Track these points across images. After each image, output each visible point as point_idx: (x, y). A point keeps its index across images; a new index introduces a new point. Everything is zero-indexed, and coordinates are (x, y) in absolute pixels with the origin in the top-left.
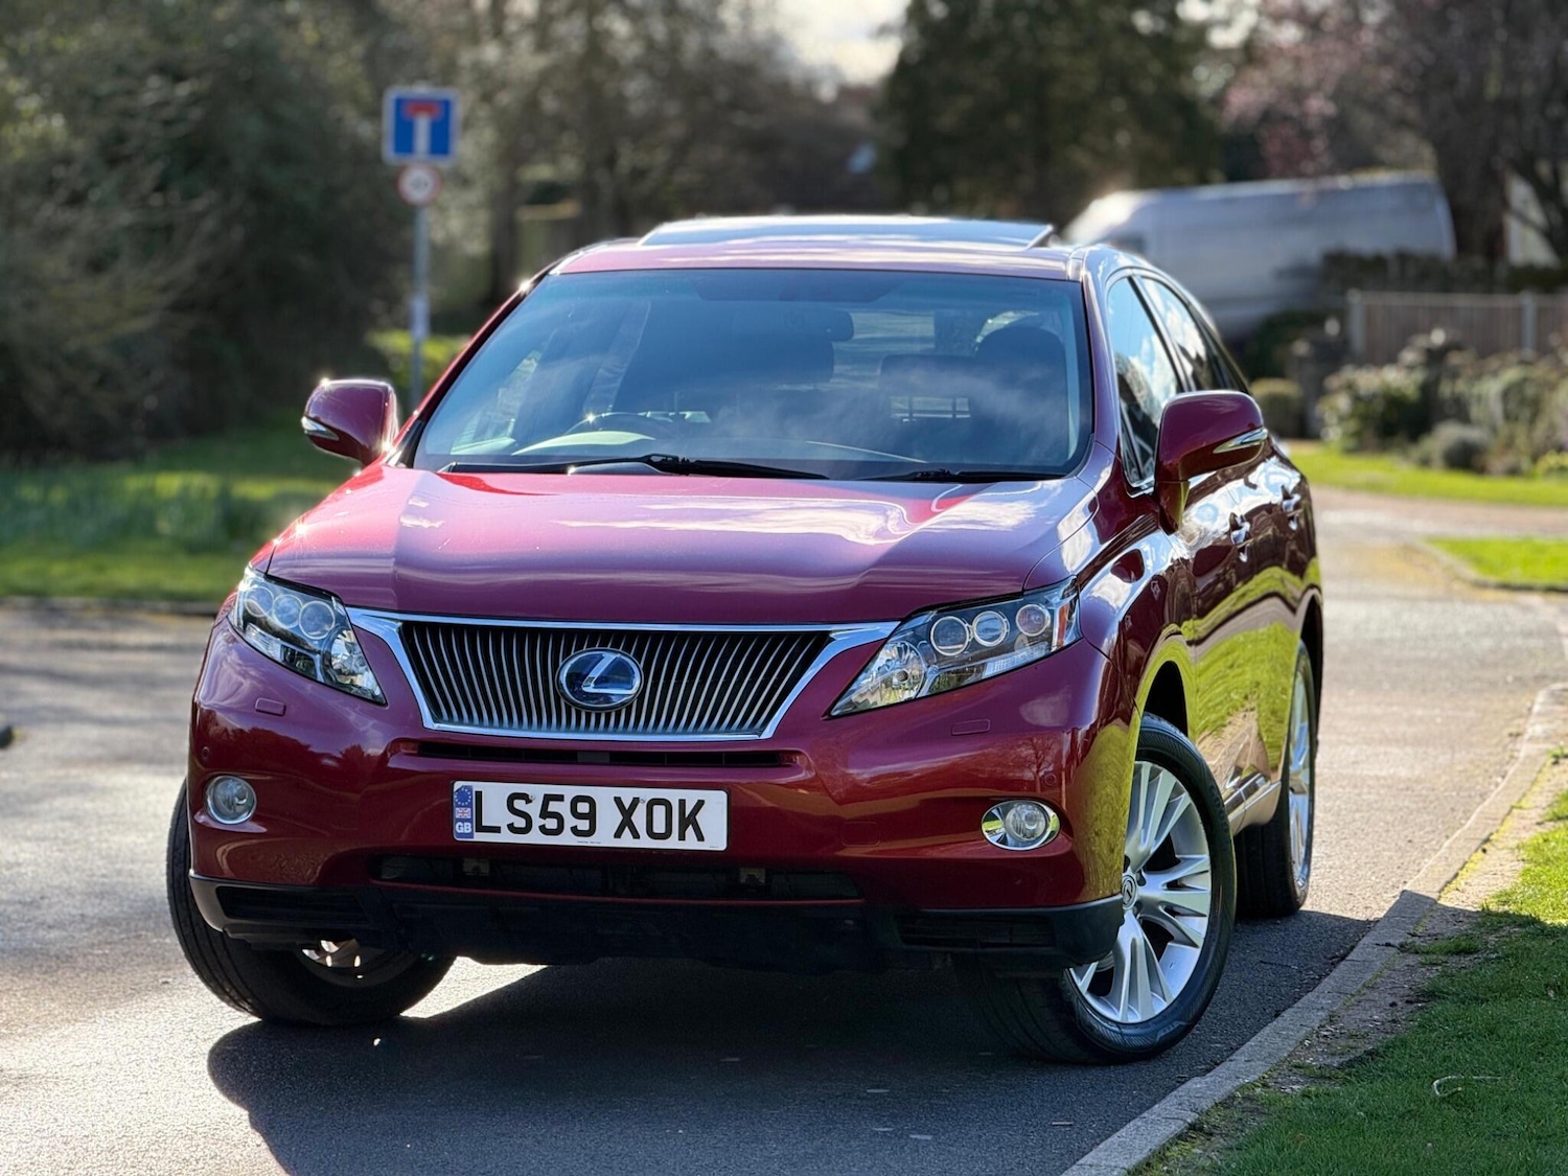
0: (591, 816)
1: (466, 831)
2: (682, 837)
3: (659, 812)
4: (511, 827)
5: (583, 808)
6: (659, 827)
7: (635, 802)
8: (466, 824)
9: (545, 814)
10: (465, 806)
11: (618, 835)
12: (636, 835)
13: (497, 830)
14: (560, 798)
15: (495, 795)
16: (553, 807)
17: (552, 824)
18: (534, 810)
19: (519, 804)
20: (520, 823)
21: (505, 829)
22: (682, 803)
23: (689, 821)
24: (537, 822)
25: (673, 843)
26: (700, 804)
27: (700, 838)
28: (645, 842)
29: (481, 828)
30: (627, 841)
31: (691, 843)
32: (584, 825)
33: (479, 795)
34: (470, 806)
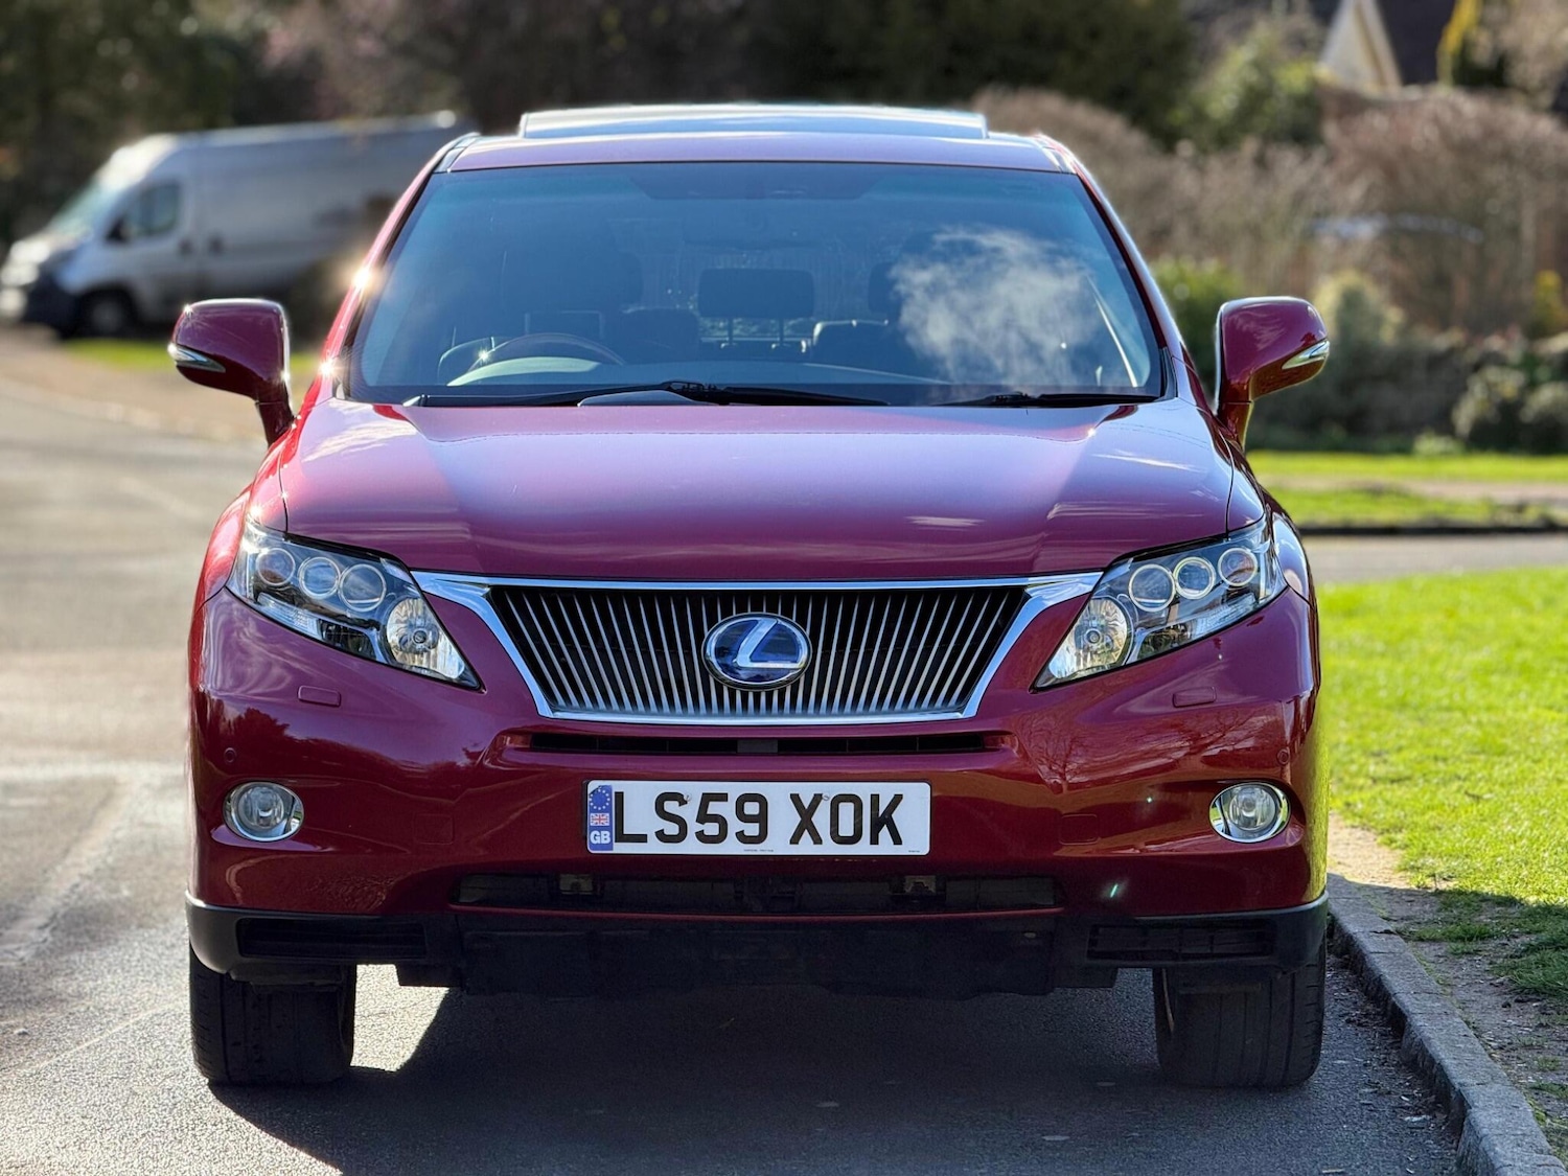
0: (762, 819)
1: (604, 842)
2: (874, 841)
3: (847, 811)
4: (661, 835)
5: (752, 808)
6: (846, 829)
7: (817, 798)
8: (603, 832)
9: (703, 817)
10: (602, 811)
11: (795, 840)
12: (817, 840)
13: (642, 838)
14: (723, 797)
15: (639, 796)
16: (714, 808)
17: (712, 829)
18: (689, 813)
19: (671, 807)
20: (672, 829)
21: (652, 838)
22: (875, 799)
23: (883, 821)
24: (693, 827)
25: (863, 848)
26: (898, 799)
27: (897, 840)
28: (829, 848)
29: (621, 837)
30: (806, 847)
31: (886, 847)
32: (752, 829)
33: (620, 796)
34: (608, 810)
